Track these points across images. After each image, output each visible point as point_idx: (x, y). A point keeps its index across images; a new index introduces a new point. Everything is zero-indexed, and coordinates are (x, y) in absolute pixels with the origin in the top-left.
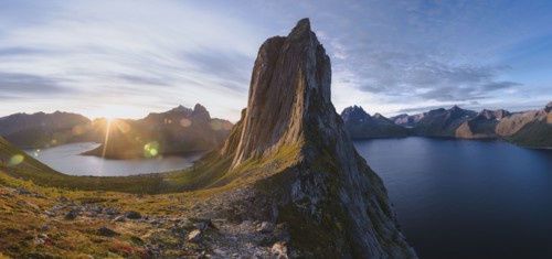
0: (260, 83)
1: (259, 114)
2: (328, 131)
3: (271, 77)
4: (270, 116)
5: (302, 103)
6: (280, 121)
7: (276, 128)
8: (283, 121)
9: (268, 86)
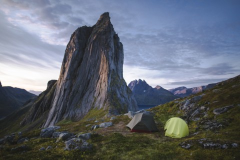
0: (72, 63)
1: (71, 86)
2: (123, 99)
3: (82, 59)
4: (80, 89)
5: (106, 80)
6: (88, 92)
7: (85, 97)
8: (91, 92)
9: (79, 65)
